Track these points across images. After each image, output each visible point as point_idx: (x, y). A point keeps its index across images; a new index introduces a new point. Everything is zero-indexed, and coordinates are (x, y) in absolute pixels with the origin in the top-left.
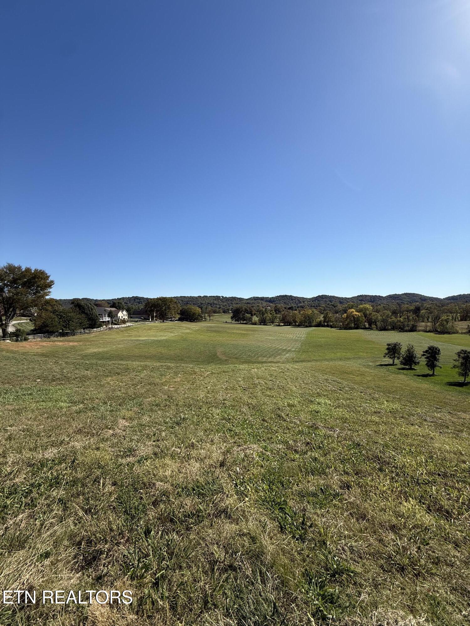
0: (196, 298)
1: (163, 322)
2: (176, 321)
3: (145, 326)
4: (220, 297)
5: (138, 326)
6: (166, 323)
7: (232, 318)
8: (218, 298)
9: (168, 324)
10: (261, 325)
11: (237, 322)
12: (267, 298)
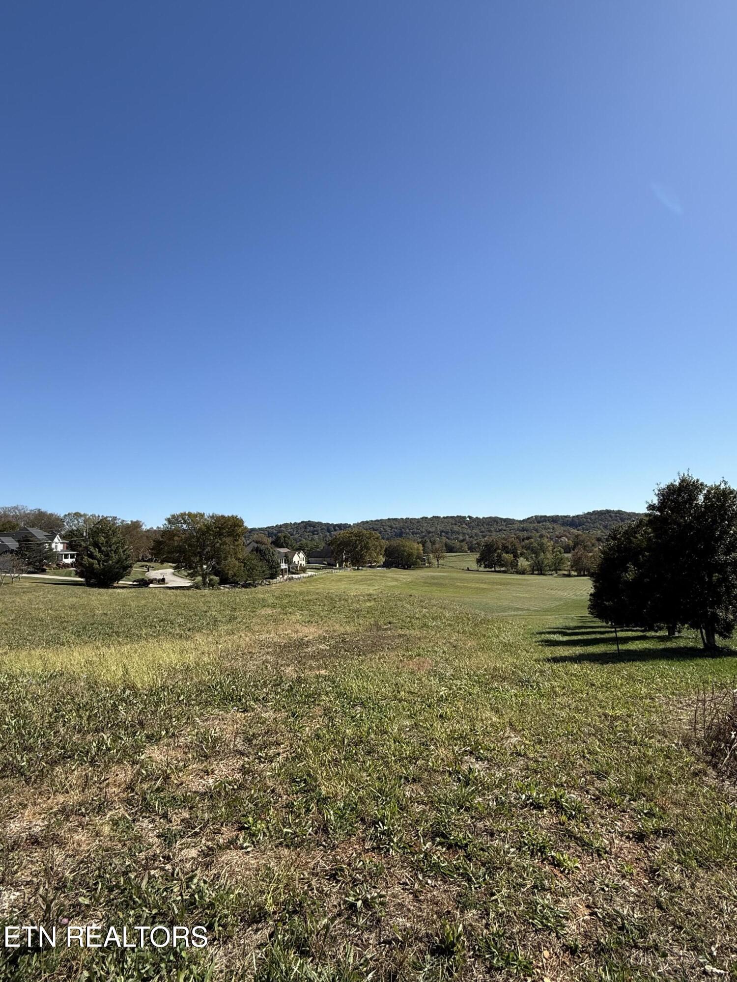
0: (418, 521)
1: (358, 569)
2: (378, 567)
3: (332, 576)
4: (464, 518)
5: (324, 576)
6: (363, 572)
7: (479, 561)
8: (460, 520)
9: (365, 572)
10: (533, 574)
11: (488, 569)
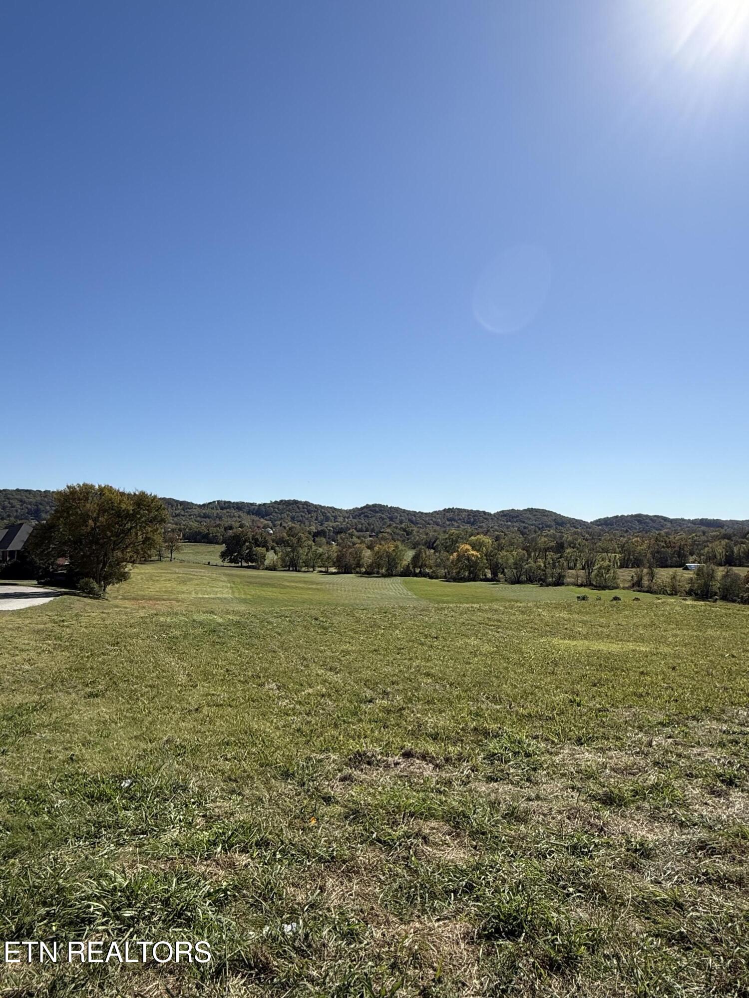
7: (223, 555)
11: (233, 564)
12: (252, 504)
